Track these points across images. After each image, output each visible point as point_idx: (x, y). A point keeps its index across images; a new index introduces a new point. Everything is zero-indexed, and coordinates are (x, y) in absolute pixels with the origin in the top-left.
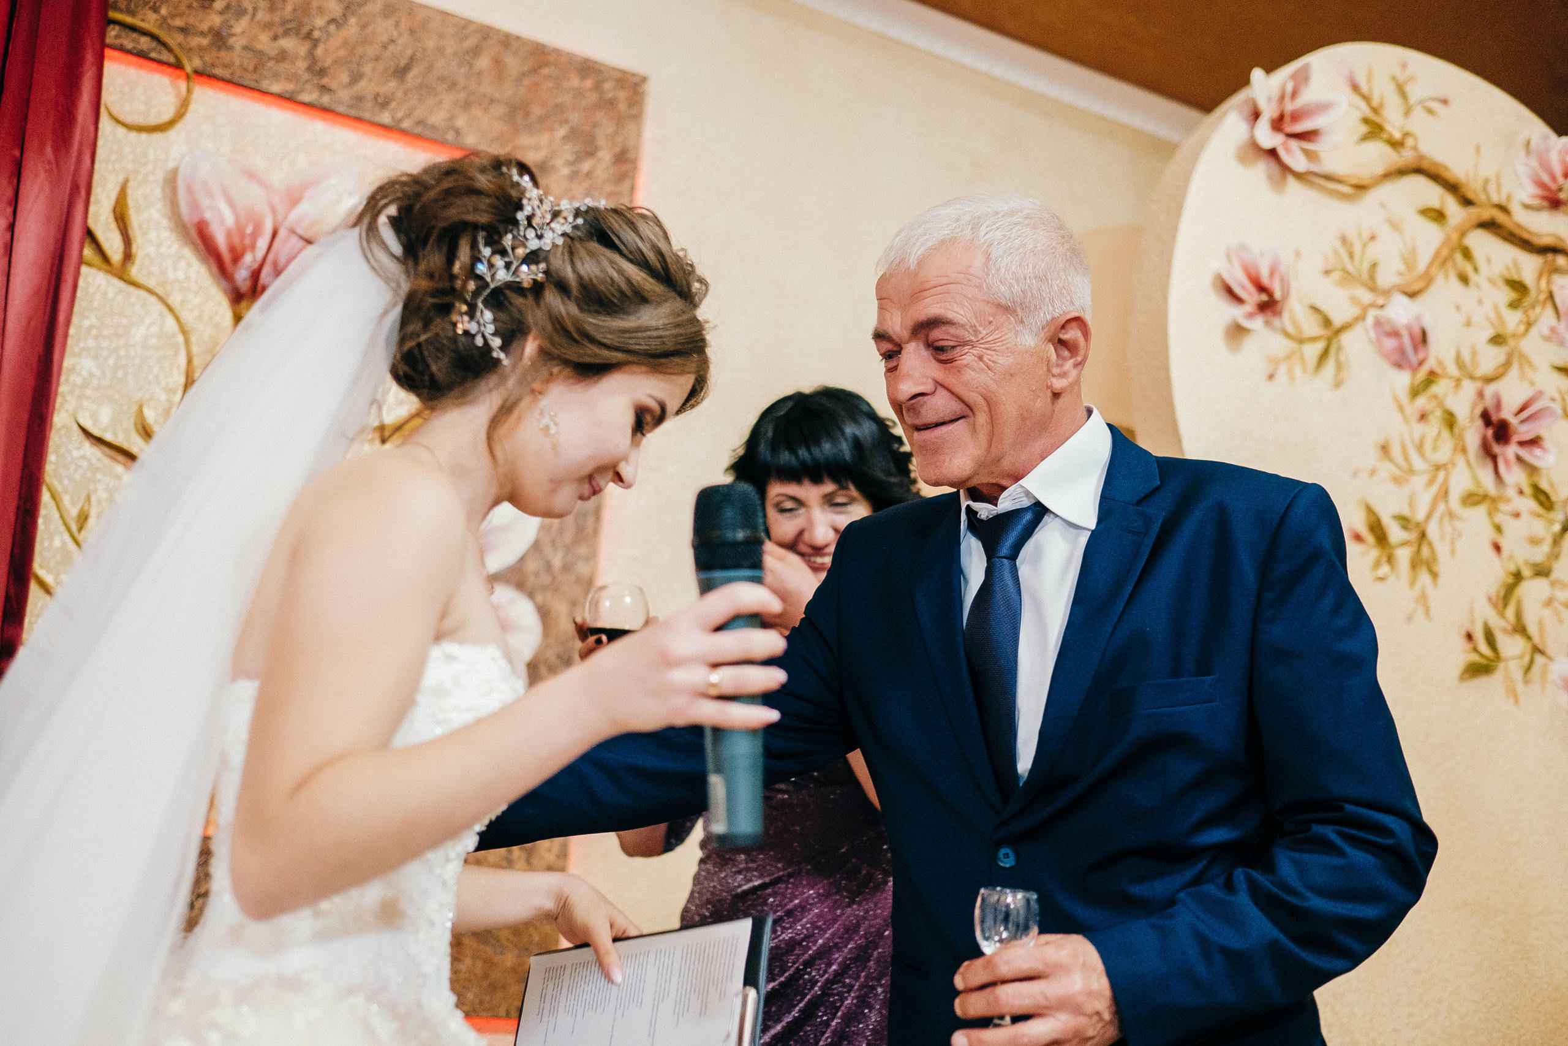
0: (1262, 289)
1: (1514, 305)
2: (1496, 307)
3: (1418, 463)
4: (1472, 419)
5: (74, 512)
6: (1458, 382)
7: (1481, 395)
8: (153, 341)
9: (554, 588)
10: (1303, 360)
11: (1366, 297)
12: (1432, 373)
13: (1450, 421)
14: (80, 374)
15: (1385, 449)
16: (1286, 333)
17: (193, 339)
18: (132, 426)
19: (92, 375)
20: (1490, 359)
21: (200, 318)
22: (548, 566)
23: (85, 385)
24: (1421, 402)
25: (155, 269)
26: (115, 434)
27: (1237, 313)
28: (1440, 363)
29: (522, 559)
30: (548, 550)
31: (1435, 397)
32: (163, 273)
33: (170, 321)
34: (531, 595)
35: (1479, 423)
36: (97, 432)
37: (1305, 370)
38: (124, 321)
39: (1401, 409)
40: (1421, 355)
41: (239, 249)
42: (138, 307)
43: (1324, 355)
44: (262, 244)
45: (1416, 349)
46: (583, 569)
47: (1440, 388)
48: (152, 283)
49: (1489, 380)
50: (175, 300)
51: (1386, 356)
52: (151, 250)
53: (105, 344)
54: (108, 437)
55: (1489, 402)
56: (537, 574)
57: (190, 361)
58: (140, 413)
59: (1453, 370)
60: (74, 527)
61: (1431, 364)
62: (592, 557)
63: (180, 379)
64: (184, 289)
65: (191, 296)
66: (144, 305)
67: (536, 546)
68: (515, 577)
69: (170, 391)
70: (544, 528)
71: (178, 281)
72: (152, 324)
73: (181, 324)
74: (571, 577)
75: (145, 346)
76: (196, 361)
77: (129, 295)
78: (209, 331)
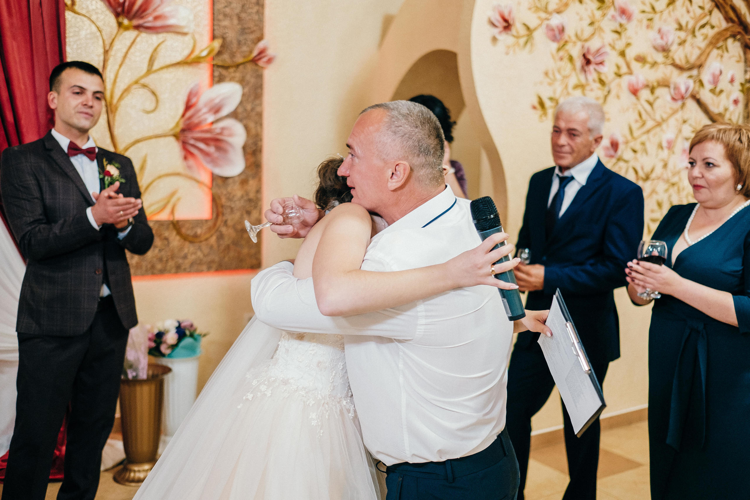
0: (506, 21)
1: (599, 8)
2: (592, 11)
3: (558, 77)
4: (579, 58)
6: (575, 43)
7: (583, 47)
8: (88, 36)
9: (248, 117)
10: (519, 45)
11: (543, 15)
12: (566, 41)
13: (571, 59)
15: (546, 74)
16: (514, 36)
17: (104, 33)
20: (588, 31)
21: (104, 25)
22: (246, 110)
24: (561, 53)
25: (84, 6)
27: (495, 31)
28: (569, 37)
29: (237, 108)
30: (245, 104)
31: (566, 50)
32: (88, 7)
33: (94, 27)
34: (241, 121)
35: (582, 58)
37: (519, 49)
38: (77, 29)
39: (553, 57)
40: (562, 36)
42: (80, 24)
43: (527, 41)
45: (560, 34)
46: (258, 109)
47: (569, 47)
48: (84, 12)
49: (586, 40)
50: (94, 18)
51: (550, 38)
55: (585, 51)
56: (242, 113)
57: (104, 42)
59: (574, 38)
61: (566, 37)
62: (261, 104)
63: (101, 51)
64: (97, 13)
65: (99, 16)
66: (83, 22)
67: (241, 103)
68: (234, 115)
69: (99, 56)
70: (244, 95)
71: (93, 10)
72: (87, 29)
73: (97, 27)
74: (254, 113)
75: (86, 38)
76: (106, 42)
77: (76, 18)
78: (109, 29)
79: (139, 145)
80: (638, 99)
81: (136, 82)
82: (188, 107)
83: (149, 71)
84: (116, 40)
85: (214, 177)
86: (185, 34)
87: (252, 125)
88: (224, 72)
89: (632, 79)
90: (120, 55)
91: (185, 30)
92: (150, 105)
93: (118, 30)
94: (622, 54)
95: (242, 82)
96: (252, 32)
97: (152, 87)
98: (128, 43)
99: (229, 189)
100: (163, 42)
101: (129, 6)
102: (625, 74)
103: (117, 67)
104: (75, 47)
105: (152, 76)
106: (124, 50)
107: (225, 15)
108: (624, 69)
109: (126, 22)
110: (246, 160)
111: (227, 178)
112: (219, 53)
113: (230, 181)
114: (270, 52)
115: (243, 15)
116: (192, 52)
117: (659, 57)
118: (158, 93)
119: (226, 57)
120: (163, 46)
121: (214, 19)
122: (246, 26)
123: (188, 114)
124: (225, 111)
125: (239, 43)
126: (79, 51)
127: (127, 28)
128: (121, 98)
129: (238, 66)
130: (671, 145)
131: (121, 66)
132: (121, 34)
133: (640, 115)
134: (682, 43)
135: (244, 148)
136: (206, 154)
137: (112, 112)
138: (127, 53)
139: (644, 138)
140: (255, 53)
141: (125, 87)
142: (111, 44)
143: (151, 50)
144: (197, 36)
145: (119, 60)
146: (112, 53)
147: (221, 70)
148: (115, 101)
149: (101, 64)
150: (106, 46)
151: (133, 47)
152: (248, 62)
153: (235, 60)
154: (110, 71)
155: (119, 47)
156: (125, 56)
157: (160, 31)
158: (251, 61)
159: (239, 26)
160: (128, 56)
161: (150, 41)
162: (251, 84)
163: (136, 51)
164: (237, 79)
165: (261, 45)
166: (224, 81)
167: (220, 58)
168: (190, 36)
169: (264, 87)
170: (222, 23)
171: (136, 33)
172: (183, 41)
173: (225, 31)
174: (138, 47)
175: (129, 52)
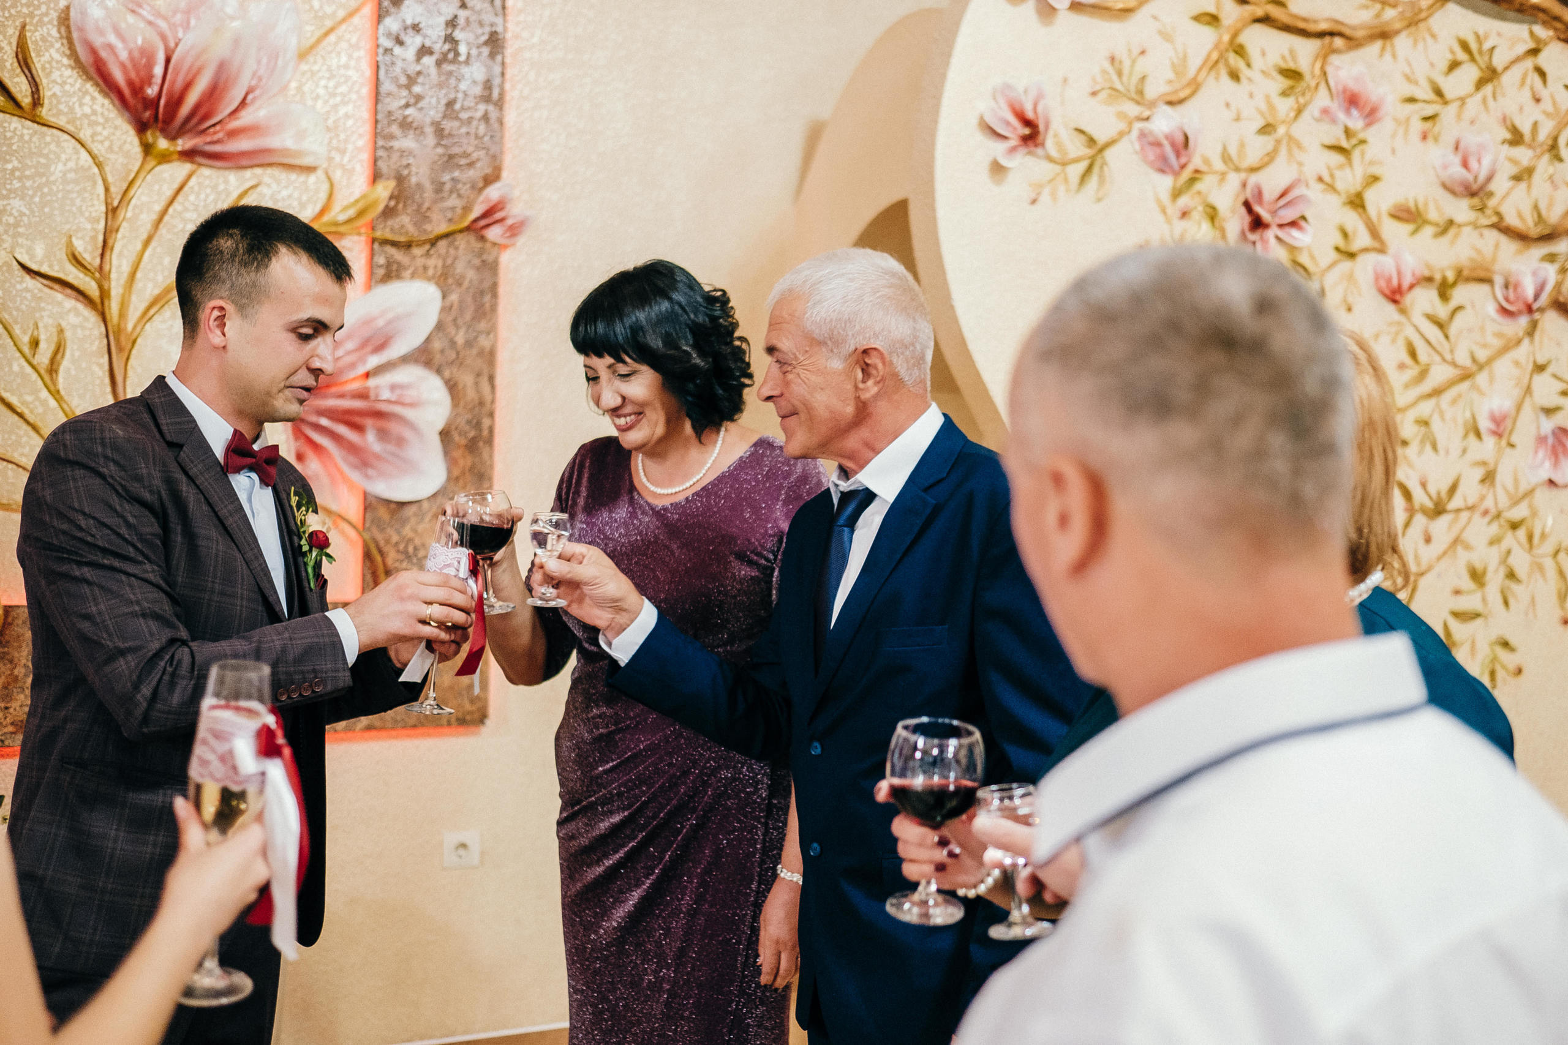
0: (1027, 123)
1: (1284, 94)
2: (1268, 98)
4: (1233, 211)
5: (26, 339)
6: (1223, 175)
7: (1243, 186)
8: (71, 176)
9: (459, 362)
10: (1066, 180)
11: (1133, 110)
12: (1197, 171)
13: (1212, 214)
14: (11, 214)
16: (1049, 159)
17: (107, 169)
18: (65, 257)
19: (22, 214)
20: (1257, 147)
21: (110, 149)
22: (453, 343)
23: (17, 225)
24: (1184, 201)
25: (63, 108)
26: (51, 266)
27: (999, 149)
28: (1206, 161)
29: (428, 340)
30: (452, 330)
31: (1199, 193)
32: (71, 109)
33: (84, 154)
34: (439, 371)
35: (1243, 210)
36: (34, 267)
37: (1067, 190)
38: (43, 161)
39: (1164, 211)
40: (1183, 160)
41: (137, 80)
42: (53, 147)
43: (1089, 169)
44: (158, 70)
45: (1178, 155)
46: (484, 342)
47: (1205, 185)
48: (62, 122)
49: (1253, 170)
50: (85, 134)
51: (1151, 164)
52: (57, 89)
53: (28, 184)
54: (45, 269)
55: (1249, 194)
56: (442, 351)
57: (107, 190)
58: (70, 244)
59: (1218, 165)
60: (26, 350)
61: (1196, 162)
62: (492, 330)
63: (103, 208)
64: (92, 124)
65: (99, 129)
66: (58, 144)
67: (440, 326)
68: (423, 356)
69: (94, 220)
70: (445, 309)
71: (86, 116)
72: (68, 160)
73: (94, 157)
74: (474, 351)
75: (65, 181)
76: (113, 189)
77: (44, 135)
78: (121, 160)
80: (1403, 311)
84: (138, 182)
85: (370, 504)
86: (310, 169)
87: (466, 379)
88: (397, 255)
89: (1387, 263)
90: (146, 219)
91: (307, 161)
93: (144, 163)
94: (1357, 202)
95: (444, 280)
96: (471, 165)
98: (169, 193)
99: (407, 531)
100: (254, 187)
101: (167, 105)
102: (1366, 250)
103: (139, 246)
106: (158, 208)
107: (406, 125)
108: (1362, 239)
109: (163, 144)
110: (450, 462)
111: (402, 505)
112: (388, 212)
113: (410, 511)
114: (515, 211)
115: (448, 125)
116: (325, 210)
117: (1461, 210)
119: (405, 221)
120: (252, 197)
121: (377, 133)
122: (456, 150)
124: (400, 347)
125: (439, 188)
126: (46, 210)
127: (164, 158)
128: (144, 317)
129: (433, 242)
130: (1501, 427)
131: (147, 243)
132: (151, 170)
133: (1413, 354)
134: (1523, 175)
135: (444, 434)
136: (352, 449)
137: (120, 349)
138: (164, 212)
139: (1425, 408)
140: (478, 211)
141: (157, 292)
142: (125, 194)
144: (337, 175)
145: (144, 230)
146: (128, 213)
147: (391, 250)
148: (130, 327)
149: (101, 238)
150: (113, 200)
151: (180, 198)
152: (461, 231)
153: (428, 227)
154: (121, 254)
155: (144, 199)
156: (160, 219)
157: (244, 162)
158: (468, 229)
159: (440, 150)
160: (166, 218)
161: (222, 187)
162: (466, 284)
163: (186, 209)
164: (430, 272)
165: (493, 193)
166: (399, 277)
167: (390, 223)
168: (320, 173)
169: (502, 290)
170: (396, 144)
171: (187, 167)
172: (305, 183)
173: (405, 162)
174: (192, 198)
175: (171, 210)
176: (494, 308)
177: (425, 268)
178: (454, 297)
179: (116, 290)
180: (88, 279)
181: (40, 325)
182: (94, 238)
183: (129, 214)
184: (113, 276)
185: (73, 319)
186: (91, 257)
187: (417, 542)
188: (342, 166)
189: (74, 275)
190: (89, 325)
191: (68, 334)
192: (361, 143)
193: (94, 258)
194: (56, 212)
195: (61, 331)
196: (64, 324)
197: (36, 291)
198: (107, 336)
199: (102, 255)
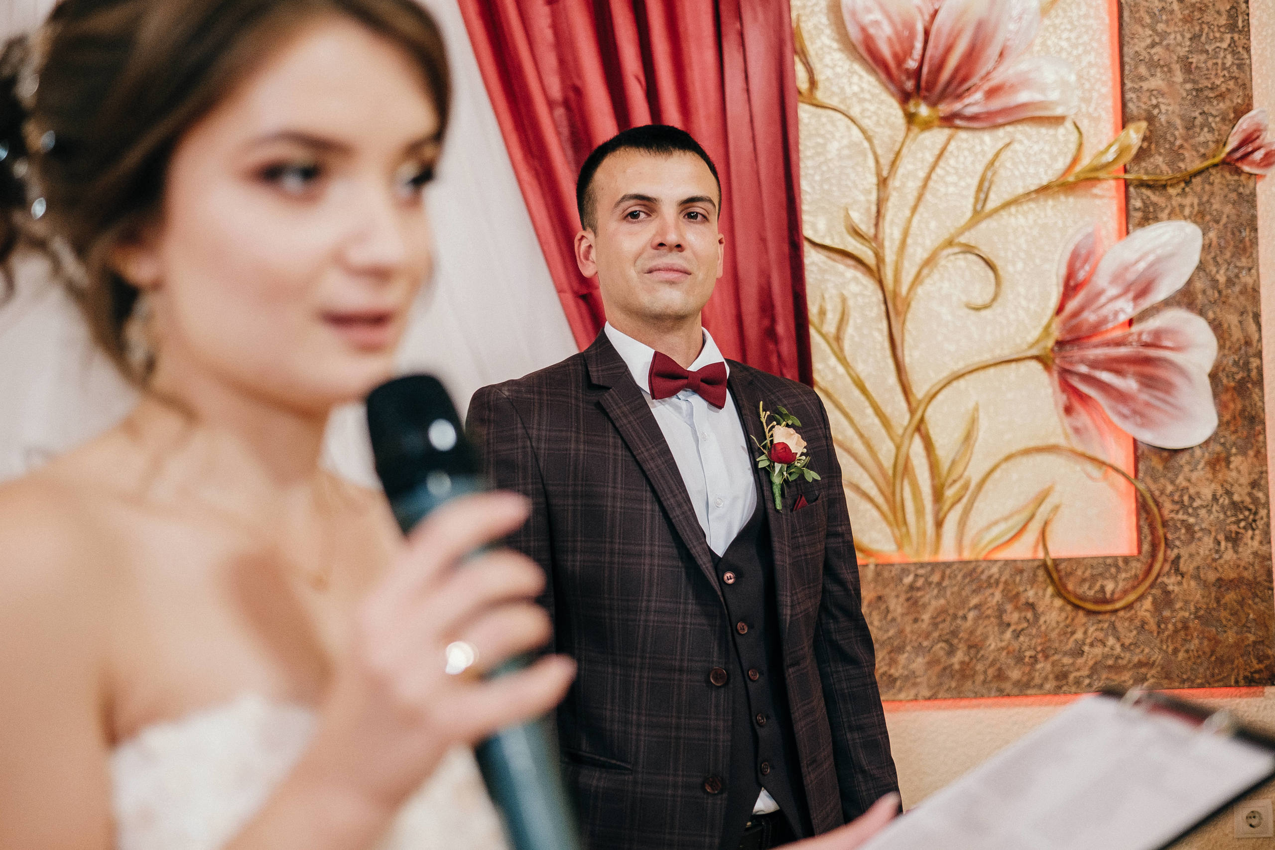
5: (814, 310)
8: (846, 152)
9: (1221, 301)
17: (876, 142)
18: (844, 230)
21: (878, 123)
22: (1215, 281)
25: (835, 89)
26: (833, 239)
29: (1190, 282)
30: (1213, 269)
32: (842, 89)
33: (855, 131)
34: (1201, 313)
36: (820, 241)
38: (820, 140)
41: (901, 54)
42: (829, 127)
44: (917, 42)
46: (1247, 279)
48: (834, 102)
50: (855, 112)
52: (829, 73)
54: (828, 242)
56: (1204, 292)
57: (877, 162)
58: (848, 216)
62: (1253, 266)
63: (874, 180)
64: (861, 101)
65: (867, 105)
66: (833, 122)
67: (1201, 267)
68: (1185, 298)
69: (868, 192)
70: (1206, 248)
71: (855, 94)
72: (842, 137)
73: (863, 131)
74: (1237, 289)
75: (840, 157)
76: (882, 161)
77: (819, 116)
78: (888, 132)
79: (962, 383)
81: (950, 243)
82: (1071, 287)
83: (979, 215)
84: (903, 152)
85: (1139, 452)
86: (1059, 120)
87: (1231, 319)
88: (1155, 197)
90: (913, 186)
91: (1059, 111)
92: (981, 292)
93: (909, 129)
95: (1200, 217)
96: (1221, 96)
97: (985, 251)
98: (930, 158)
99: (1181, 481)
100: (1008, 145)
101: (929, 72)
103: (907, 213)
104: (817, 178)
105: (983, 225)
106: (922, 174)
107: (1153, 64)
109: (924, 111)
110: (1221, 407)
111: (1175, 452)
112: (1142, 154)
113: (1183, 459)
114: (1269, 138)
116: (1075, 161)
118: (999, 263)
119: (1159, 161)
120: (1006, 155)
121: (1123, 76)
122: (1204, 83)
123: (1072, 305)
124: (1161, 293)
125: (1190, 125)
127: (927, 125)
128: (917, 279)
129: (1188, 180)
131: (914, 209)
132: (914, 139)
135: (1213, 376)
136: (1120, 396)
137: (897, 313)
138: (928, 178)
140: (1233, 143)
141: (926, 256)
142: (893, 164)
143: (980, 168)
144: (1084, 125)
145: (911, 200)
146: (895, 183)
147: (1147, 192)
148: (904, 290)
149: (874, 209)
150: (882, 170)
151: (941, 163)
152: (1215, 166)
153: (1182, 165)
154: (892, 222)
155: (910, 167)
156: (925, 186)
157: (1000, 120)
158: (1224, 162)
159: (1189, 86)
160: (931, 184)
161: (978, 148)
162: (1224, 220)
163: (948, 173)
164: (1187, 212)
165: (1245, 124)
166: (1157, 219)
167: (1143, 164)
168: (1068, 124)
169: (1260, 223)
170: (1145, 85)
171: (947, 132)
172: (1055, 136)
173: (1154, 102)
174: (952, 162)
175: (934, 176)
176: (1254, 242)
177: (1182, 207)
178: (1212, 235)
179: (890, 257)
180: (865, 249)
181: (827, 296)
182: (868, 210)
183: (897, 183)
184: (887, 244)
185: (854, 288)
186: (867, 228)
187: (1192, 491)
188: (1089, 116)
189: (853, 245)
190: (868, 293)
191: (851, 303)
192: (1104, 90)
193: (869, 228)
194: (835, 189)
195: (844, 300)
196: (845, 293)
197: (821, 264)
198: (885, 302)
199: (877, 225)
